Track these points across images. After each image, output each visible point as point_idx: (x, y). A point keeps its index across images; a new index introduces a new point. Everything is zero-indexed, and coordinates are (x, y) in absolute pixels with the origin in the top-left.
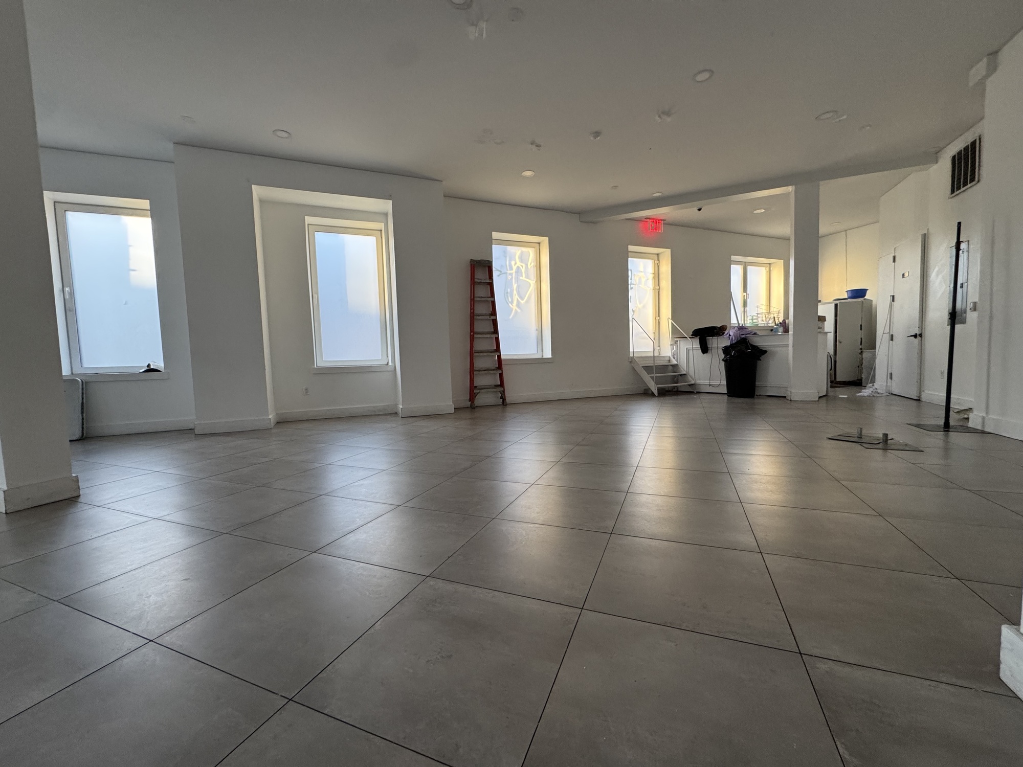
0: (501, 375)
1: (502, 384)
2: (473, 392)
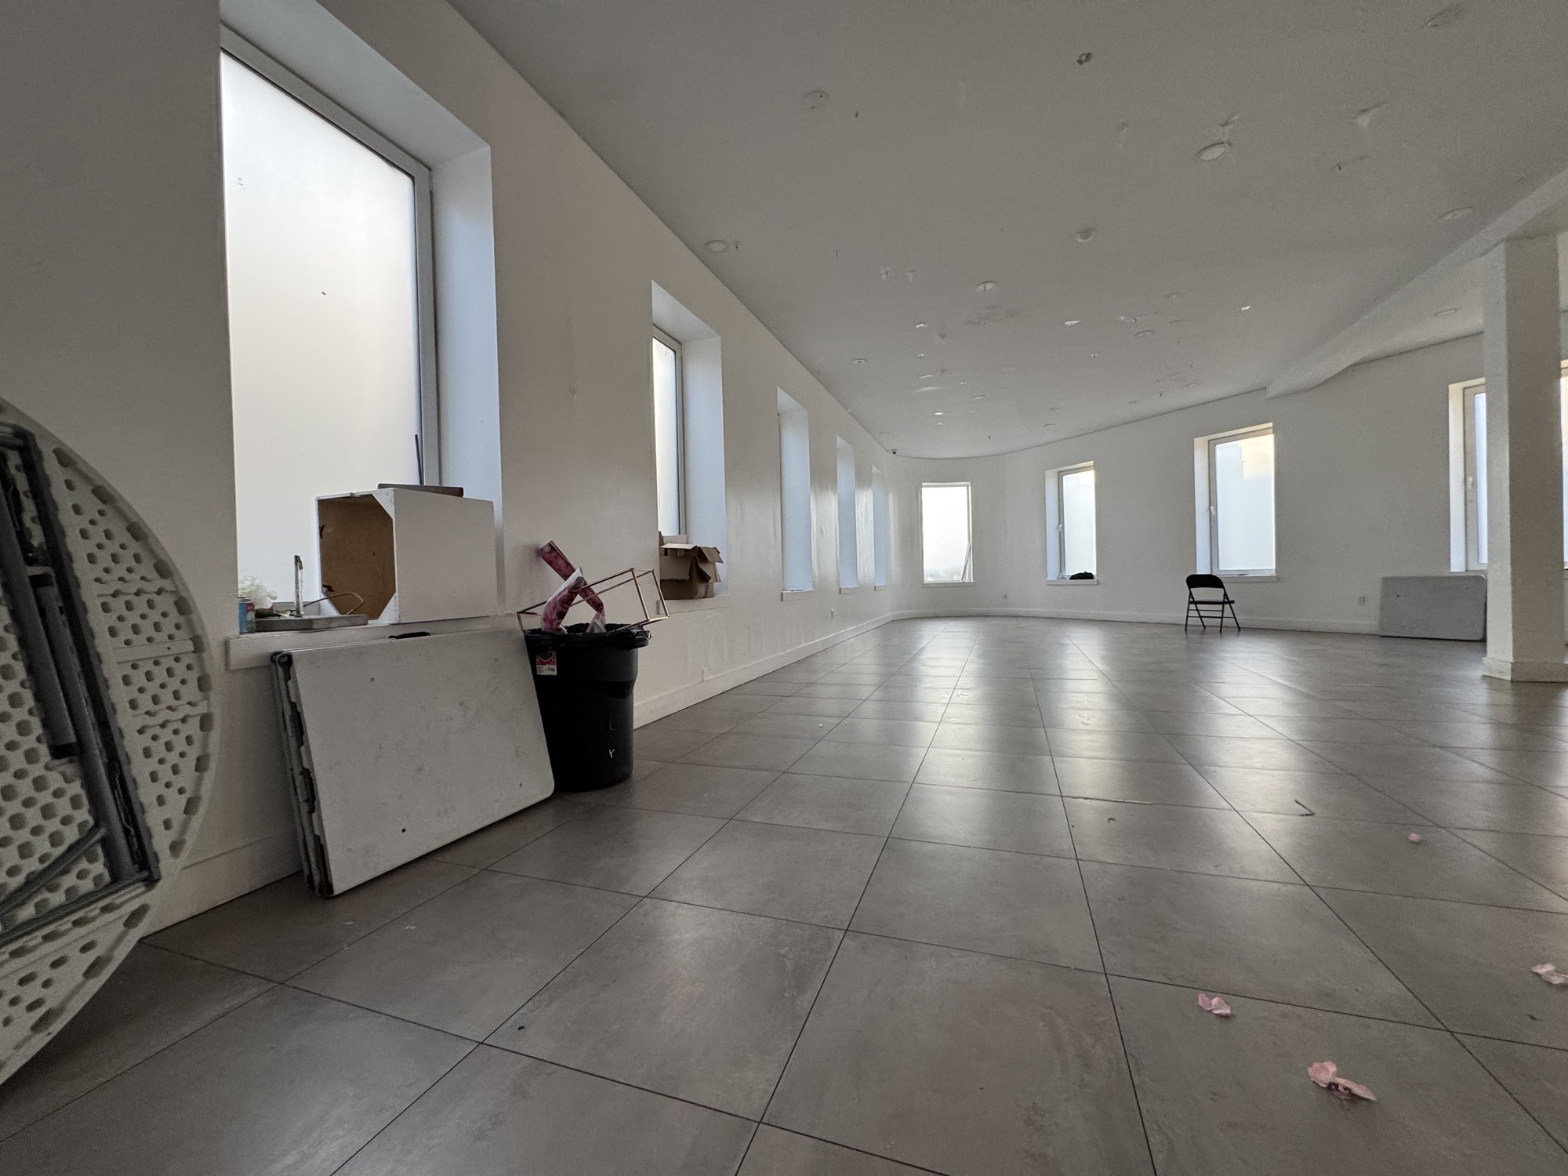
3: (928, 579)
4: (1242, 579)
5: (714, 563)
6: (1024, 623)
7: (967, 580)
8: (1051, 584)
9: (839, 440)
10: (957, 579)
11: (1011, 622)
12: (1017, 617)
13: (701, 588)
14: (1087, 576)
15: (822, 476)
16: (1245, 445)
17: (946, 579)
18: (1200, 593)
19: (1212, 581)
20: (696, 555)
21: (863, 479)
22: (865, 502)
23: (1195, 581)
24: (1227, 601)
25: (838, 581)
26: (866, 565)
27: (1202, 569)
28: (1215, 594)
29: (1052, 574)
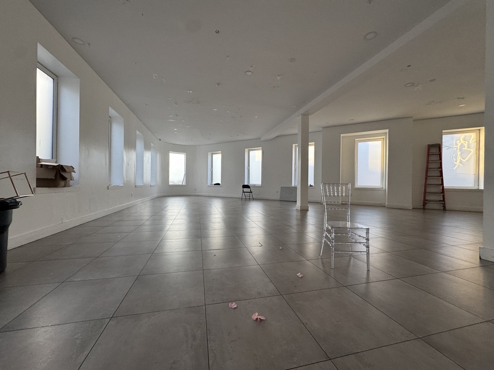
0: (444, 196)
1: (444, 200)
2: (425, 202)
3: (170, 183)
4: (255, 186)
5: (70, 172)
6: (200, 198)
7: (184, 184)
8: (209, 186)
9: (137, 132)
10: (180, 184)
11: (197, 197)
12: (198, 196)
13: (62, 183)
14: (219, 184)
15: (129, 144)
16: (256, 152)
17: (177, 184)
18: (246, 190)
19: (247, 187)
20: (59, 168)
21: (147, 147)
22: (148, 156)
23: (244, 186)
24: (251, 192)
25: (135, 183)
26: (147, 177)
27: (246, 184)
28: (248, 190)
29: (209, 184)
